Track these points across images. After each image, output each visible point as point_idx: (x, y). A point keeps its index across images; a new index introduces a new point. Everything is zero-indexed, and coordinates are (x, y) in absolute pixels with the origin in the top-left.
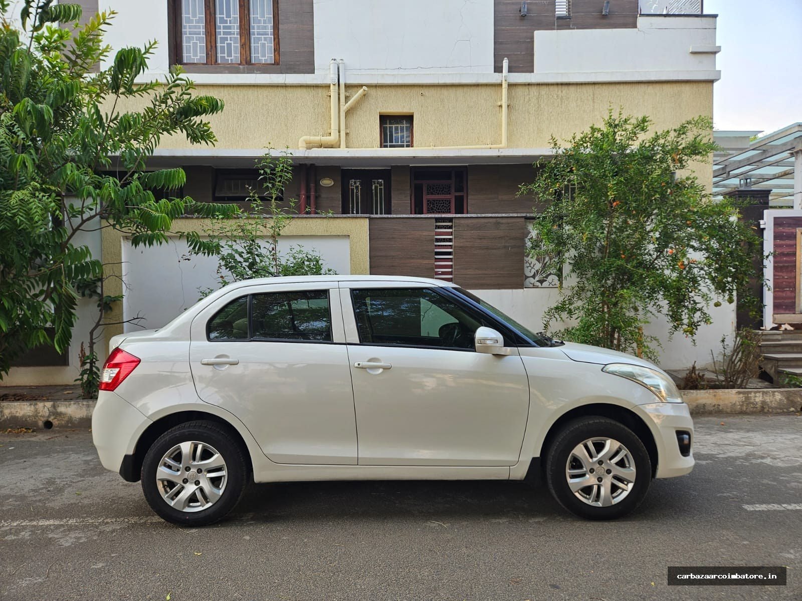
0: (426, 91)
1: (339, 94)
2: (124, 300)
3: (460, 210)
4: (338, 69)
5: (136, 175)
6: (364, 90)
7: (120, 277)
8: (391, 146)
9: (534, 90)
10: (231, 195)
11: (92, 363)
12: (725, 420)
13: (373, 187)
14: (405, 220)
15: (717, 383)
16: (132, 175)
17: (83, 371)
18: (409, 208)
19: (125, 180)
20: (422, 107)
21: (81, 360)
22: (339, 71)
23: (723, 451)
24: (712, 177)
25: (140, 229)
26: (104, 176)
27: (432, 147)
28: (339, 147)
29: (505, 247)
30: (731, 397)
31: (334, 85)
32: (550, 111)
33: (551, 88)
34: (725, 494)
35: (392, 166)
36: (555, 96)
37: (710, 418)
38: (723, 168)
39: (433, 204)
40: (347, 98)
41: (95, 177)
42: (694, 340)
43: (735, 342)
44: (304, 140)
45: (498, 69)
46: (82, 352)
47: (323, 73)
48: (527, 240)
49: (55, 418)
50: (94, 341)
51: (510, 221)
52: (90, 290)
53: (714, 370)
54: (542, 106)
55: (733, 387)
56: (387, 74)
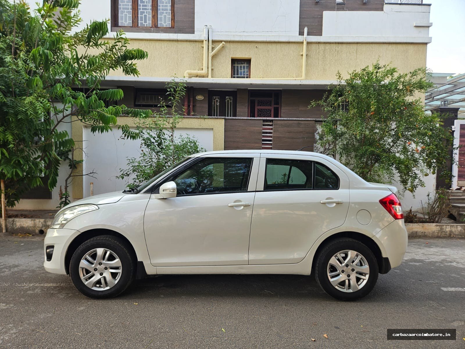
0: (258, 45)
1: (208, 46)
2: (84, 162)
3: (276, 116)
4: (208, 31)
5: (95, 92)
6: (223, 44)
7: (82, 149)
8: (237, 77)
9: (322, 47)
10: (144, 104)
11: (66, 198)
12: (428, 241)
13: (226, 101)
14: (245, 121)
15: (424, 220)
16: (92, 91)
17: (61, 202)
18: (247, 114)
19: (88, 94)
20: (256, 54)
21: (60, 196)
22: (208, 33)
23: (428, 257)
24: (424, 99)
25: (96, 123)
26: (77, 92)
27: (261, 78)
28: (208, 77)
29: (303, 138)
30: (432, 227)
31: (206, 40)
32: (331, 58)
33: (332, 45)
34: (430, 282)
35: (238, 89)
36: (334, 50)
37: (420, 240)
38: (430, 95)
39: (261, 112)
40: (213, 49)
41: (73, 92)
42: (414, 195)
43: (435, 197)
44: (188, 73)
45: (301, 33)
46: (60, 192)
47: (200, 33)
48: (315, 134)
49: (45, 228)
50: (68, 185)
51: (306, 122)
52: (64, 156)
53: (422, 212)
54: (326, 56)
55: (433, 222)
56: (237, 35)
